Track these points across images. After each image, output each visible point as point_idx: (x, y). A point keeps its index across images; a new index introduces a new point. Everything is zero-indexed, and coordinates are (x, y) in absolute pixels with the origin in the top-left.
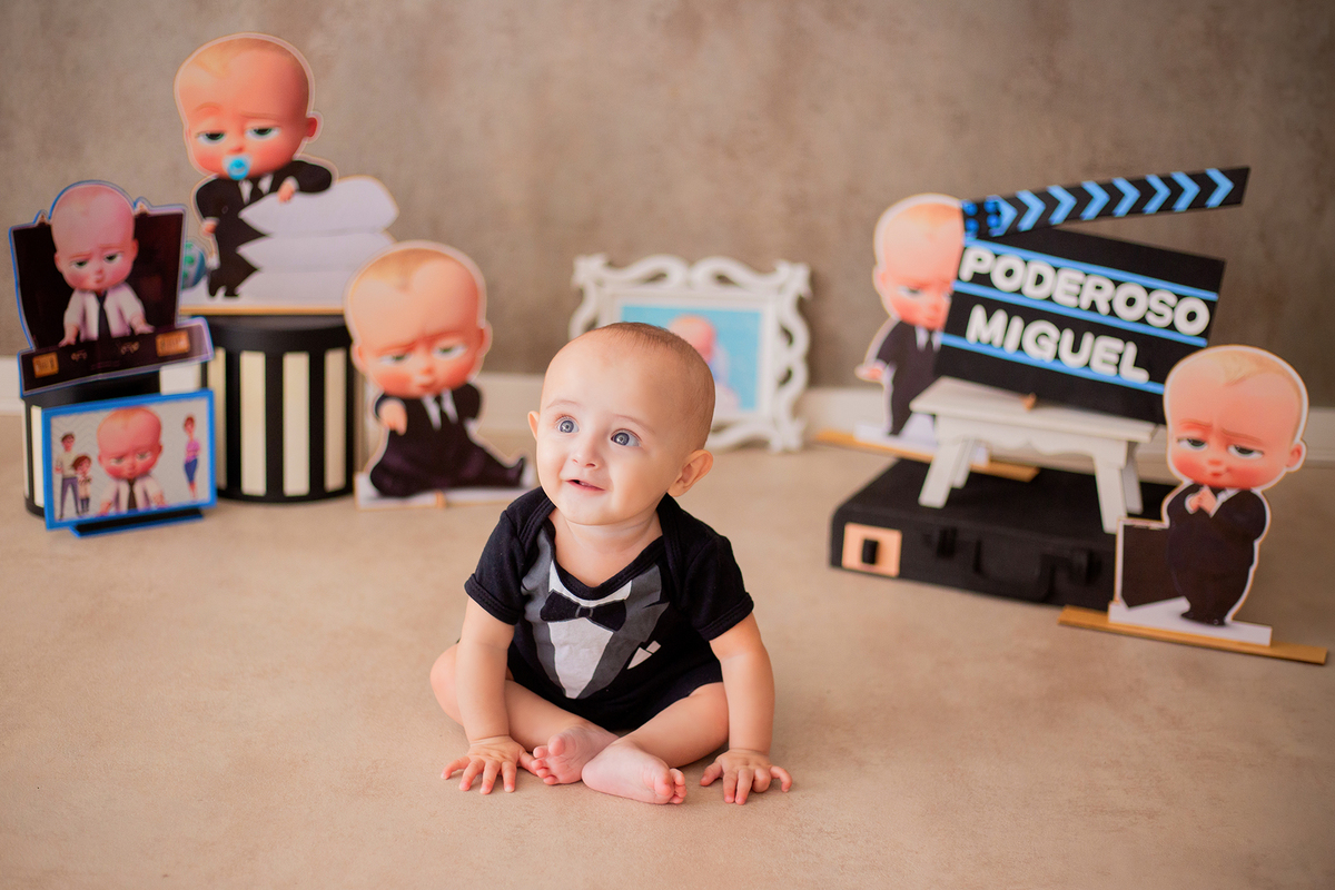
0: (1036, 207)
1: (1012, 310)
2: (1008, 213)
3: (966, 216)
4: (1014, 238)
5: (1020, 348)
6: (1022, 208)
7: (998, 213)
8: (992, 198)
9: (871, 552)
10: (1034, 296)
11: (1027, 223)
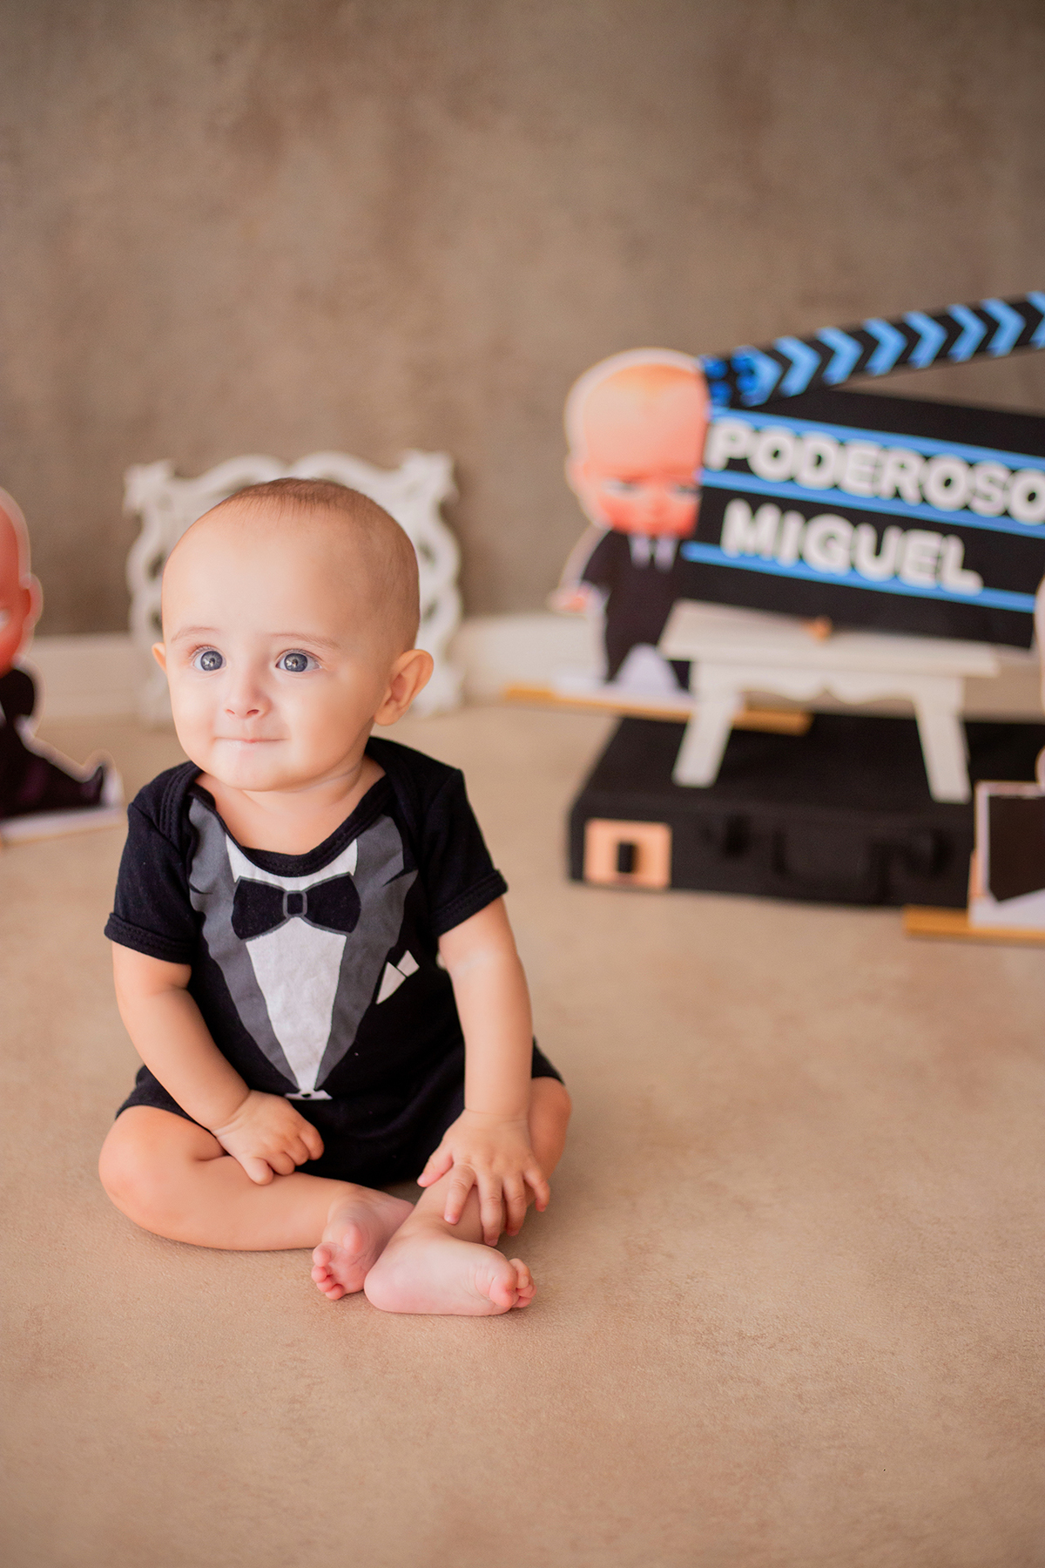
0: (805, 361)
1: (786, 505)
2: (767, 371)
3: (709, 380)
4: (779, 405)
5: (801, 558)
6: (785, 363)
7: (751, 372)
8: (743, 352)
9: (627, 858)
10: (813, 482)
11: (796, 383)
